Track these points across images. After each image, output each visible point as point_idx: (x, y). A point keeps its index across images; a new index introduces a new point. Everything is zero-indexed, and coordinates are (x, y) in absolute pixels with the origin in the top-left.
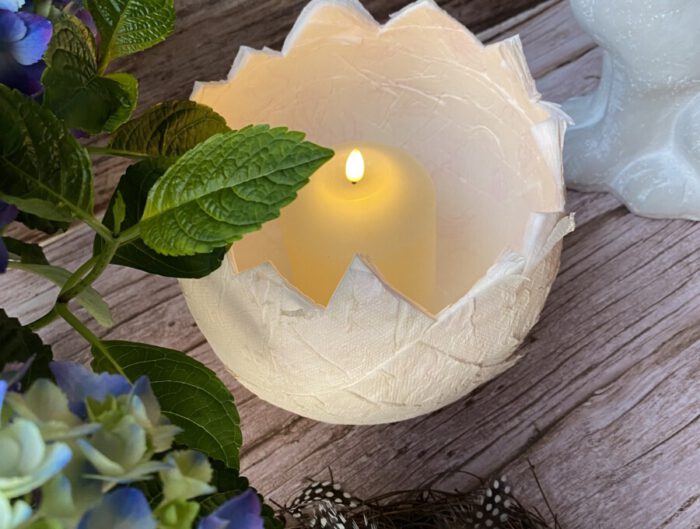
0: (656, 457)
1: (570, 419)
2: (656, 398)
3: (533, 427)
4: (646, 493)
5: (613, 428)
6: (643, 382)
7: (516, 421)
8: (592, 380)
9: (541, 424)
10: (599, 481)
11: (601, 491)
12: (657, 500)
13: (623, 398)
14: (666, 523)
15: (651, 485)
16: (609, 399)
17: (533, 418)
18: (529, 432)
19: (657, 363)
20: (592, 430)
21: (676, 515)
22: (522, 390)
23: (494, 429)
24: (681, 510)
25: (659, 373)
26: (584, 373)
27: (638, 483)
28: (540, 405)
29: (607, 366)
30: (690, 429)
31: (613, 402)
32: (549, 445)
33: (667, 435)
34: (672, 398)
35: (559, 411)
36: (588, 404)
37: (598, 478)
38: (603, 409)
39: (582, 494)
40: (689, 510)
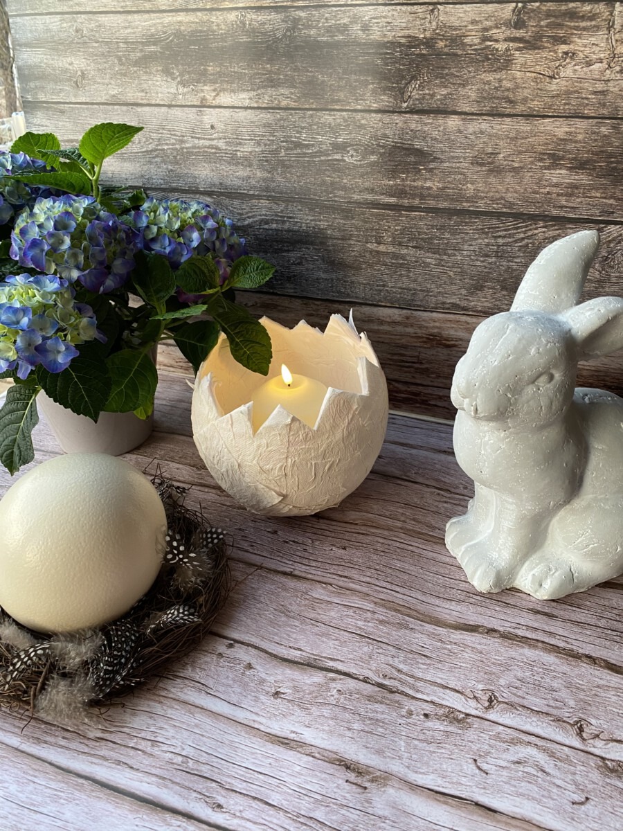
0: (313, 625)
1: (308, 582)
2: (351, 611)
3: (292, 570)
4: (289, 629)
5: (318, 601)
6: (356, 601)
7: (290, 563)
8: (339, 580)
9: (296, 573)
10: (281, 607)
11: (275, 610)
12: (288, 635)
13: (339, 597)
14: (278, 643)
15: (295, 629)
16: (334, 592)
17: (297, 568)
18: (288, 570)
19: (376, 603)
20: (309, 593)
21: (286, 646)
22: (311, 558)
23: (279, 556)
24: (290, 647)
25: (370, 606)
26: (341, 576)
27: (292, 624)
28: (308, 568)
29: (353, 583)
30: (343, 632)
31: (333, 595)
32: (286, 580)
33: (331, 624)
34: (358, 617)
35: (310, 576)
36: (324, 585)
37: (282, 606)
38: (326, 593)
39: (268, 602)
40: (293, 650)
